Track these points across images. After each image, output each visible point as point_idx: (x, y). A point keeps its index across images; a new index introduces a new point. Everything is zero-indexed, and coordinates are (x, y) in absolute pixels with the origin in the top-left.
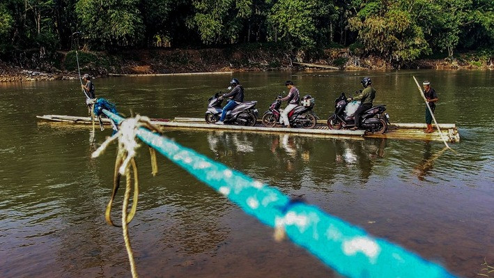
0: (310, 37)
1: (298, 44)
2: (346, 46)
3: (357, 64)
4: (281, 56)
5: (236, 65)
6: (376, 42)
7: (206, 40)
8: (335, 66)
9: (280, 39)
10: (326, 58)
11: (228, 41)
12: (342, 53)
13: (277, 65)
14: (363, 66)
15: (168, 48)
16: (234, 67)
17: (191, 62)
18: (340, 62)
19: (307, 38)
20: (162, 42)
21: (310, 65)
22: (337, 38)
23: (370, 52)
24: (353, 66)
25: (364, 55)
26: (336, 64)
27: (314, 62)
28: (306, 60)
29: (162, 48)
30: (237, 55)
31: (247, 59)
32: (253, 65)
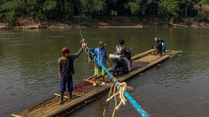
0: (177, 13)
1: (171, 15)
2: (193, 17)
3: (197, 25)
4: (164, 20)
5: (144, 24)
6: (206, 16)
7: (133, 13)
8: (187, 26)
9: (163, 13)
10: (183, 22)
11: (141, 13)
12: (191, 20)
13: (161, 24)
14: (199, 26)
15: (116, 16)
16: (143, 25)
17: (125, 22)
18: (189, 24)
19: (175, 14)
20: (114, 13)
21: (176, 25)
22: (188, 13)
23: (203, 20)
24: (195, 26)
25: (200, 21)
26: (187, 25)
27: (177, 23)
28: (174, 22)
29: (114, 16)
30: (145, 20)
31: (149, 21)
32: (151, 24)
